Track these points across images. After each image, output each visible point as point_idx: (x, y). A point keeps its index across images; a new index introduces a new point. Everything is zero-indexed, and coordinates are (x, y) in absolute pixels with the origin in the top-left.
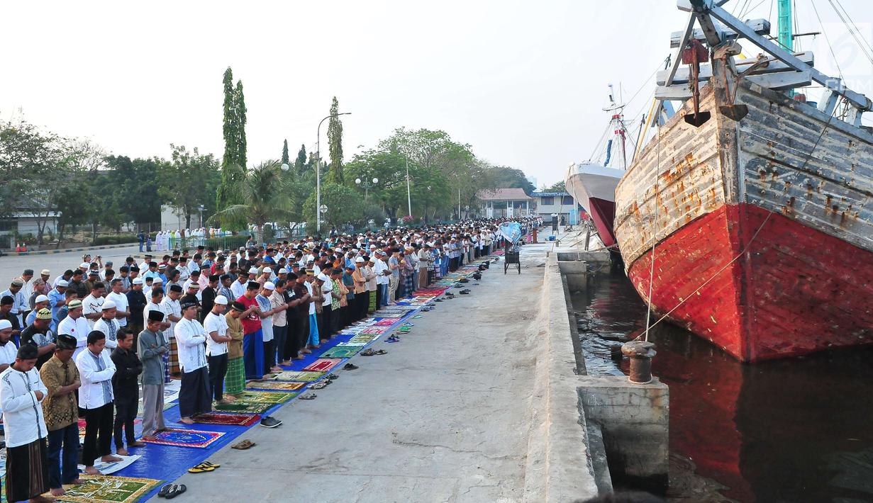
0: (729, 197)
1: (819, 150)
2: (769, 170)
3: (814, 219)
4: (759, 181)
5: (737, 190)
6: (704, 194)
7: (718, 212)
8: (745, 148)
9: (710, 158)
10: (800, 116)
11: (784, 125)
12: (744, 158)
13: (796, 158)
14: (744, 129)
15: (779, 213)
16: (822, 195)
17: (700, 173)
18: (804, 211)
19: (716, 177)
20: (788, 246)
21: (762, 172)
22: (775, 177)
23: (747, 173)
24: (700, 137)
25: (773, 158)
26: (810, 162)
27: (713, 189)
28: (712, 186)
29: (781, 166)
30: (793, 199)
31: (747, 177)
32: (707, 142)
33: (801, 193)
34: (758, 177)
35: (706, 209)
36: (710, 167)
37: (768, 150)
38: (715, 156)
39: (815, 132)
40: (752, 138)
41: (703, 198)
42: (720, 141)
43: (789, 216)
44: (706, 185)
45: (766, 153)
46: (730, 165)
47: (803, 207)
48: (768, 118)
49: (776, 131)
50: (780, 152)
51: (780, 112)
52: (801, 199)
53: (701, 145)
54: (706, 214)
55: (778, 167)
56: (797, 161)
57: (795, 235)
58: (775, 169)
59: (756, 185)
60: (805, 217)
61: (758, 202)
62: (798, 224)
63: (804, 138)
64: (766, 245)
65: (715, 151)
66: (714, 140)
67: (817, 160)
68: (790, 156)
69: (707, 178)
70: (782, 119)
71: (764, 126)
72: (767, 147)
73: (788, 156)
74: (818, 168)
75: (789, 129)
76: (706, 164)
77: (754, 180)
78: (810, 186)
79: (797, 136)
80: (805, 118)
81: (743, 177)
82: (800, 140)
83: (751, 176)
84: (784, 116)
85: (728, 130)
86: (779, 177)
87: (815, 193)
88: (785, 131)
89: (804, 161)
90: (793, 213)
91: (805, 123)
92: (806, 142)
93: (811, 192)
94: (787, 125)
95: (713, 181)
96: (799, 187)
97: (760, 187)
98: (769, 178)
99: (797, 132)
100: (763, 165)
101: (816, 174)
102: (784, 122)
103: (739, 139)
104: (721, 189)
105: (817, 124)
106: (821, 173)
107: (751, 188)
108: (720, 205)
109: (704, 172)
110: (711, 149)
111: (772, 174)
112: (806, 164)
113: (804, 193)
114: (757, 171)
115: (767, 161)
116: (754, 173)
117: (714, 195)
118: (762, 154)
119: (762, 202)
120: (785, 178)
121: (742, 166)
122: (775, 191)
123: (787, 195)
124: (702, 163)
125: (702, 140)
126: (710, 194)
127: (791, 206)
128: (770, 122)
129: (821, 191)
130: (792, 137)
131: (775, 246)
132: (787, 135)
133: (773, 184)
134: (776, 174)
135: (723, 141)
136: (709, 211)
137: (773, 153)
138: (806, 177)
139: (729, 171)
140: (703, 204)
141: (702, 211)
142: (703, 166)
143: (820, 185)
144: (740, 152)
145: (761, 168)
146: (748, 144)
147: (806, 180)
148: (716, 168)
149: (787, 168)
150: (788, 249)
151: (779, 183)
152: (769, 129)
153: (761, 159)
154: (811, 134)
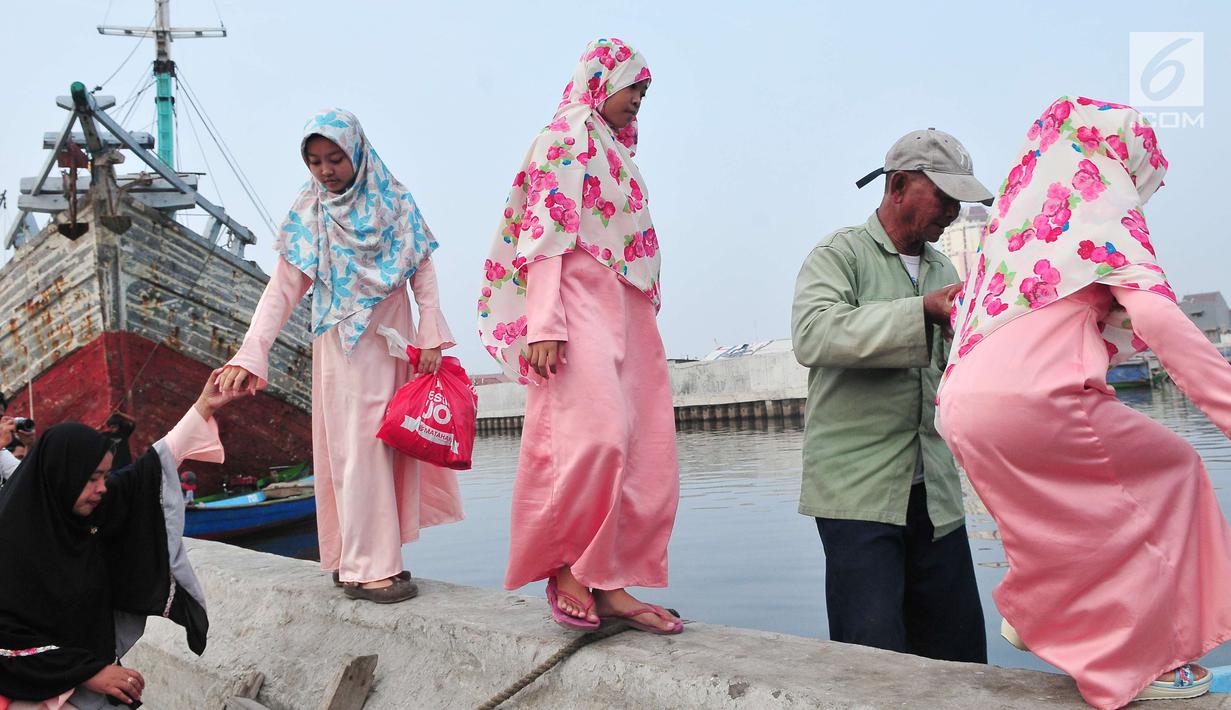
0: (108, 323)
1: (203, 278)
2: (152, 296)
3: (199, 352)
4: (141, 307)
5: (117, 315)
6: (77, 324)
7: (94, 344)
8: (128, 269)
9: (86, 280)
10: (185, 241)
11: (167, 248)
12: (125, 281)
13: (180, 284)
14: (125, 248)
15: (163, 344)
16: (208, 325)
17: (73, 299)
18: (190, 342)
19: (92, 303)
20: (172, 381)
21: (144, 297)
22: (159, 304)
23: (128, 298)
24: (74, 256)
25: (157, 282)
26: (195, 290)
27: (88, 317)
28: (87, 313)
29: (165, 292)
30: (177, 329)
31: (128, 303)
32: (82, 261)
33: (185, 323)
34: (140, 303)
35: (79, 341)
36: (86, 291)
37: (151, 273)
38: (92, 277)
39: (200, 260)
40: (134, 259)
41: (75, 330)
42: (99, 258)
43: (173, 347)
44: (79, 313)
45: (148, 276)
46: (109, 286)
47: (189, 338)
48: (151, 239)
49: (159, 254)
50: (164, 276)
51: (164, 234)
52: (186, 330)
53: (74, 266)
54: (79, 348)
55: (163, 294)
56: (181, 287)
57: (180, 368)
58: (158, 295)
59: (138, 312)
60: (190, 349)
61: (139, 332)
62: (182, 357)
63: (188, 264)
64: (150, 381)
65: (92, 271)
66: (91, 259)
67: (202, 288)
68: (175, 282)
69: (80, 305)
70: (166, 242)
71: (147, 247)
72: (150, 269)
73: (172, 281)
74: (203, 296)
75: (173, 253)
76: (80, 288)
77: (136, 306)
78: (195, 316)
79: (182, 262)
80: (189, 243)
81: (124, 302)
82: (184, 266)
83: (132, 300)
84: (167, 239)
85: (108, 246)
86: (163, 304)
87: (200, 324)
88: (169, 254)
89: (189, 288)
90: (178, 345)
91: (190, 249)
92: (190, 269)
93: (196, 322)
94: (171, 248)
95: (89, 307)
96: (184, 316)
97: (143, 314)
98: (152, 304)
99: (181, 257)
100: (146, 289)
101: (201, 303)
102: (169, 246)
103: (121, 259)
104: (100, 316)
105: (201, 250)
106: (205, 301)
107: (132, 315)
108: (96, 336)
109: (78, 298)
110: (88, 269)
111: (155, 301)
112: (191, 291)
113: (189, 323)
114: (138, 295)
115: (151, 285)
116: (135, 297)
117: (90, 323)
118: (144, 276)
119: (144, 330)
120: (169, 306)
121: (123, 289)
122: (159, 319)
123: (173, 325)
124: (76, 287)
125: (76, 260)
126: (86, 323)
127: (176, 336)
128: (153, 244)
129: (206, 321)
130: (176, 261)
131: (158, 382)
132: (171, 259)
133: (157, 311)
134: (160, 300)
135: (102, 259)
136: (83, 344)
137: (156, 277)
138: (191, 306)
139: (109, 292)
140: (76, 336)
141: (75, 344)
142: (76, 291)
143: (205, 315)
144: (121, 274)
145: (144, 293)
146: (130, 264)
147: (191, 309)
148: (92, 292)
149: (171, 295)
150: (173, 385)
151: (163, 311)
152: (152, 251)
153: (144, 282)
154: (194, 260)
